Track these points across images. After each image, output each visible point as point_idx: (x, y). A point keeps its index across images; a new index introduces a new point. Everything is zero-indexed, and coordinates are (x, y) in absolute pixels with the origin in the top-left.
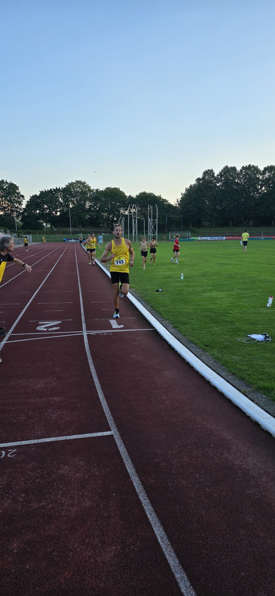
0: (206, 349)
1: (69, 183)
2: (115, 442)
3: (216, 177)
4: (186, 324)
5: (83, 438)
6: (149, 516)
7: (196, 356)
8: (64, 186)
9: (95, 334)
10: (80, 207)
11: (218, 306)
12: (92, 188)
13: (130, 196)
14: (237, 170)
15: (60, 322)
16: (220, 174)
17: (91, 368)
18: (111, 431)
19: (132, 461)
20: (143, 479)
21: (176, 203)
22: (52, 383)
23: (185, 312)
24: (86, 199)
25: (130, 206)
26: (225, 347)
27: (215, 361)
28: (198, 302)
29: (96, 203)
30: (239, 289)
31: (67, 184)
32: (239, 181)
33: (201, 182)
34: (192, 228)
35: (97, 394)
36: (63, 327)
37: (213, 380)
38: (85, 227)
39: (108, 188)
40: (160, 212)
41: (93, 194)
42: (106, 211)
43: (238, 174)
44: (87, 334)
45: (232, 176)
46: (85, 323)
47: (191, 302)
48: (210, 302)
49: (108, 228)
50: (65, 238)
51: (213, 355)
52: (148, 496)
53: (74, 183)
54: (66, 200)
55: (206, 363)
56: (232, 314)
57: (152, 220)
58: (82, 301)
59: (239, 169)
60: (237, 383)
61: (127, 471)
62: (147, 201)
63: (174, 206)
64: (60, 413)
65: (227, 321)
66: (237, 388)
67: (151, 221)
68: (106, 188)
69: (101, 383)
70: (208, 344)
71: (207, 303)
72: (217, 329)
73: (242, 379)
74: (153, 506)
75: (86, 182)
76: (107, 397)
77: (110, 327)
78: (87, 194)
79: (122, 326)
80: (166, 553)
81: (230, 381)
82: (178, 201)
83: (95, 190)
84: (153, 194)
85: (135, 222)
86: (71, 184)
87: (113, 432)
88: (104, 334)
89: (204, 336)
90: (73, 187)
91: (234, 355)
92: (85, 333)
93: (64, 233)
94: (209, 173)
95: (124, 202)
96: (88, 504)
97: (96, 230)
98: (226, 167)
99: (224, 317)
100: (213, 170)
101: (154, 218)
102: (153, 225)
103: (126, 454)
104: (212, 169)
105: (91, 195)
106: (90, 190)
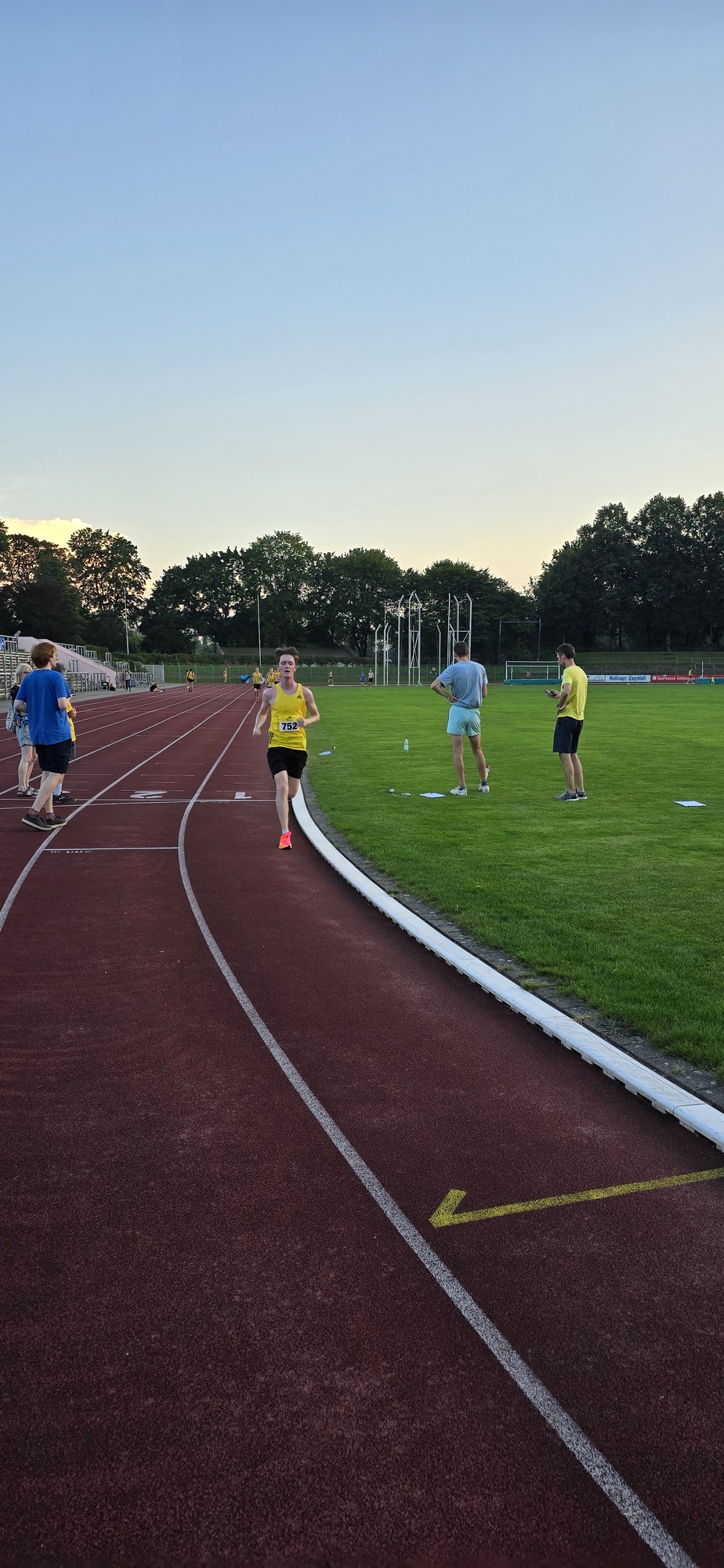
1: (259, 539)
3: (632, 524)
8: (247, 547)
10: (285, 598)
12: (315, 552)
13: (410, 570)
14: (687, 506)
16: (643, 517)
21: (528, 588)
24: (301, 578)
29: (324, 586)
31: (256, 541)
32: (690, 534)
33: (592, 536)
39: (356, 551)
41: (318, 565)
42: (349, 608)
43: (687, 517)
45: (673, 522)
49: (354, 649)
53: (272, 538)
54: (252, 582)
57: (458, 631)
59: (690, 503)
62: (453, 582)
63: (522, 595)
67: (456, 633)
68: (350, 551)
75: (300, 535)
78: (303, 565)
82: (532, 583)
83: (323, 555)
84: (468, 566)
86: (264, 542)
90: (270, 547)
94: (613, 513)
95: (397, 584)
97: (323, 654)
98: (658, 499)
100: (624, 505)
101: (464, 624)
104: (621, 505)
105: (312, 569)
106: (310, 556)
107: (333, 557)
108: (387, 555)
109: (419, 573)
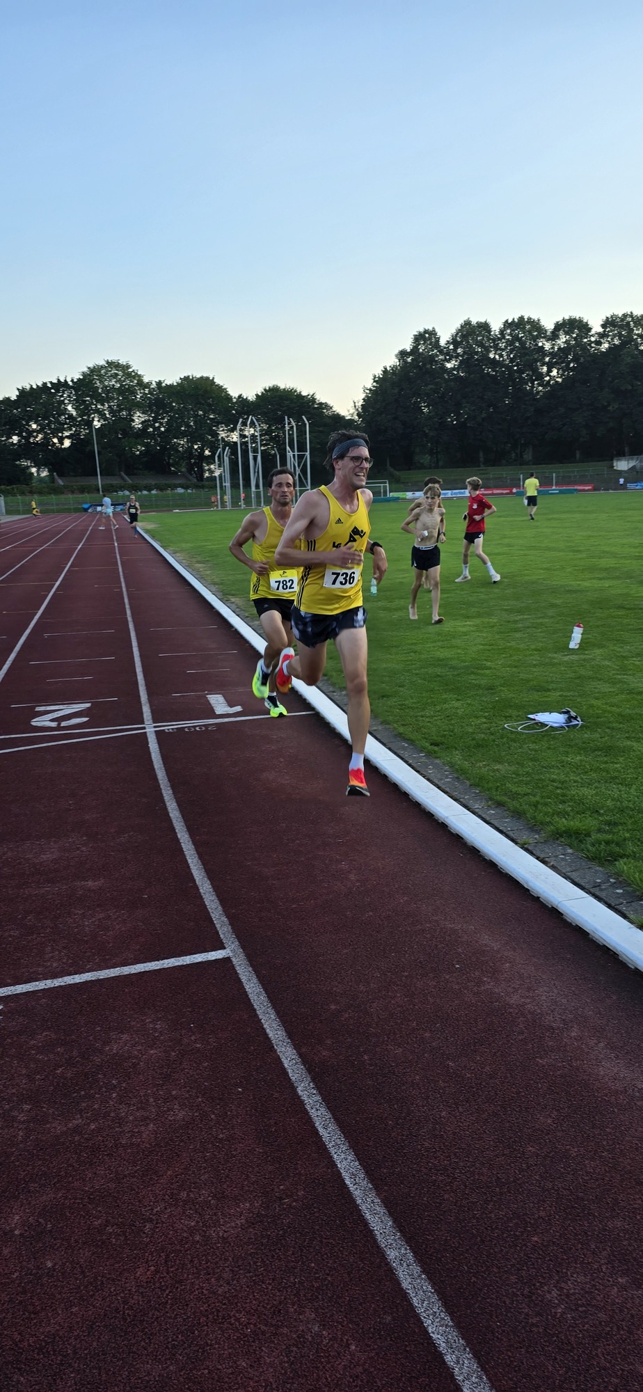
0: (435, 752)
1: (89, 368)
2: (236, 973)
3: (445, 348)
4: (388, 696)
5: (160, 969)
6: (321, 1131)
7: (413, 768)
8: (77, 376)
9: (175, 730)
10: (118, 427)
11: (459, 651)
12: (146, 380)
13: (240, 396)
14: (492, 330)
15: (88, 705)
16: (454, 341)
17: (169, 808)
18: (224, 948)
19: (278, 1013)
20: (304, 1050)
21: (352, 411)
22: (78, 849)
23: (385, 669)
24: (133, 406)
25: (241, 420)
26: (478, 746)
27: (457, 778)
28: (412, 644)
29: (157, 414)
30: (506, 610)
31: (86, 370)
32: (497, 357)
33: (409, 360)
34: (392, 470)
35: (188, 867)
36: (96, 717)
37: (454, 821)
38: (135, 474)
39: (186, 378)
40: (314, 434)
41: (150, 393)
42: (183, 435)
43: (494, 340)
44: (156, 731)
45: (481, 344)
46: (148, 705)
47: (396, 647)
48: (439, 644)
49: (191, 474)
50: (86, 503)
51: (452, 765)
52: (317, 1087)
53: (102, 367)
54: (84, 410)
55: (437, 782)
56: (490, 668)
57: (296, 453)
58: (138, 652)
59: (496, 327)
60: (507, 824)
61: (266, 1034)
62: (283, 407)
63: (347, 418)
64: (102, 916)
65: (479, 686)
66: (507, 836)
67: (294, 455)
68: (181, 379)
69: (194, 843)
70: (439, 739)
71: (434, 647)
72: (456, 705)
73: (518, 815)
74: (330, 1108)
75: (130, 363)
76: (211, 874)
77: (210, 713)
78: (134, 393)
79: (239, 709)
80: (363, 1207)
81: (492, 821)
82: (355, 406)
83: (154, 383)
84: (296, 391)
85: (255, 458)
86: (94, 371)
87: (231, 950)
88: (196, 730)
89: (429, 722)
90: (100, 376)
91: (500, 763)
92: (150, 729)
93: (82, 490)
94: (427, 337)
95: (228, 410)
96: (181, 1115)
97: (162, 481)
98: (468, 323)
99: (473, 677)
100: (437, 330)
101: (302, 448)
102: (299, 466)
103: (263, 997)
105: (144, 397)
106: (142, 384)
107: (164, 385)
108: (217, 381)
109: (249, 398)
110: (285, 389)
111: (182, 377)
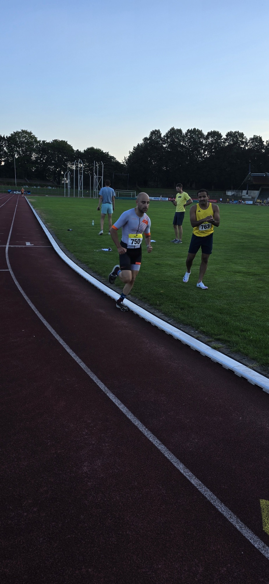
0: (73, 253)
1: (14, 132)
2: (10, 271)
3: (163, 138)
8: (9, 135)
9: (14, 247)
10: (26, 158)
12: (38, 140)
13: (77, 150)
14: (183, 133)
16: (167, 136)
19: (14, 274)
21: (124, 161)
24: (32, 150)
25: (76, 161)
26: (84, 252)
29: (42, 155)
32: (184, 144)
33: (148, 142)
34: (138, 187)
37: (66, 260)
38: (31, 179)
39: (55, 141)
40: (106, 169)
41: (40, 145)
42: (52, 164)
43: (183, 137)
44: (9, 246)
45: (178, 139)
46: (9, 242)
49: (55, 182)
50: (9, 189)
53: (20, 132)
54: (11, 150)
55: (68, 256)
57: (98, 176)
63: (121, 164)
66: (75, 263)
68: (53, 140)
69: (9, 260)
70: (76, 251)
73: (80, 261)
75: (32, 132)
77: (25, 245)
78: (33, 145)
82: (125, 159)
83: (41, 141)
84: (101, 150)
86: (16, 134)
88: (19, 247)
90: (19, 136)
92: (7, 246)
93: (8, 184)
94: (156, 133)
95: (72, 155)
97: (42, 183)
98: (173, 129)
100: (160, 130)
101: (100, 174)
102: (99, 182)
105: (37, 146)
106: (36, 141)
107: (46, 142)
108: (68, 143)
109: (81, 151)
110: (96, 149)
111: (54, 140)
